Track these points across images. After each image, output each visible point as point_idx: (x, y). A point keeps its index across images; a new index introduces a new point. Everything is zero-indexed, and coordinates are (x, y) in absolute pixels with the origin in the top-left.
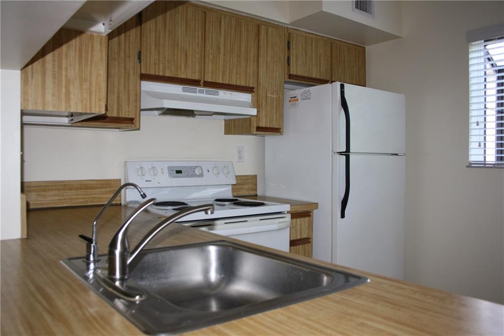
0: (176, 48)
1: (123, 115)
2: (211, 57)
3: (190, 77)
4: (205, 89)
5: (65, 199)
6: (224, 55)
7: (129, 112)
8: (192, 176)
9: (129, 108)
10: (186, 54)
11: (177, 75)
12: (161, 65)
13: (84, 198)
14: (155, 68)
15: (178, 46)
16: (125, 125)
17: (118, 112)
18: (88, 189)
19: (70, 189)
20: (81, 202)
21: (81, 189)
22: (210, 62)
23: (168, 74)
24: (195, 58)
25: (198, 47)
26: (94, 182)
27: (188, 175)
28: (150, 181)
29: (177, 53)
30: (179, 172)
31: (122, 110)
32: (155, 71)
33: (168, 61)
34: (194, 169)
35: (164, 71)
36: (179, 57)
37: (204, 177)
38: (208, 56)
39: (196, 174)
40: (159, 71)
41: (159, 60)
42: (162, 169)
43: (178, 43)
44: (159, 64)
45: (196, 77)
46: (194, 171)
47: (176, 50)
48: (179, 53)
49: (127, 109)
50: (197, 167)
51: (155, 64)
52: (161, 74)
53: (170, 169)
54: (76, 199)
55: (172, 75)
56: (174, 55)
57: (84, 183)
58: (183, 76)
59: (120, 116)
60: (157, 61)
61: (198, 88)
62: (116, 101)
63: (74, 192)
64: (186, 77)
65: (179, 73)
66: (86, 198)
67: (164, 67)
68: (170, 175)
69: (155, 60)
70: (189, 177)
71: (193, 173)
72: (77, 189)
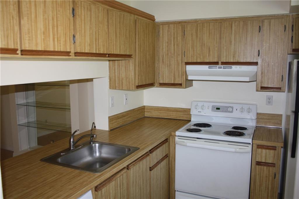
0: (203, 46)
1: (176, 82)
2: (225, 48)
3: (211, 61)
4: (222, 66)
5: (168, 115)
6: (235, 45)
7: (179, 81)
8: (226, 112)
9: (179, 79)
10: (209, 48)
11: (204, 60)
12: (195, 57)
13: (175, 116)
14: (192, 59)
15: (204, 45)
16: (178, 87)
17: (174, 81)
18: (178, 112)
19: (170, 111)
20: (175, 117)
21: (174, 111)
22: (225, 51)
23: (199, 61)
24: (215, 50)
25: (217, 43)
26: (181, 109)
27: (223, 111)
28: (201, 112)
29: (204, 49)
30: (218, 109)
31: (176, 80)
32: (192, 60)
33: (199, 54)
34: (228, 108)
35: (197, 59)
36: (205, 51)
37: (233, 113)
38: (223, 47)
39: (228, 111)
40: (194, 60)
41: (194, 54)
42: (208, 106)
43: (204, 44)
44: (194, 57)
45: (215, 60)
46: (227, 109)
47: (203, 48)
48: (205, 49)
49: (178, 79)
50: (230, 107)
51: (192, 56)
52: (195, 61)
53: (213, 107)
54: (172, 115)
55: (201, 61)
56: (202, 50)
57: (176, 109)
58: (207, 61)
59: (175, 83)
60: (193, 55)
61: (218, 66)
62: (173, 76)
63: (171, 113)
64: (209, 61)
65: (205, 60)
66: (176, 116)
67: (197, 57)
68: (213, 110)
69: (192, 55)
70: (224, 112)
71: (226, 110)
72: (173, 111)
